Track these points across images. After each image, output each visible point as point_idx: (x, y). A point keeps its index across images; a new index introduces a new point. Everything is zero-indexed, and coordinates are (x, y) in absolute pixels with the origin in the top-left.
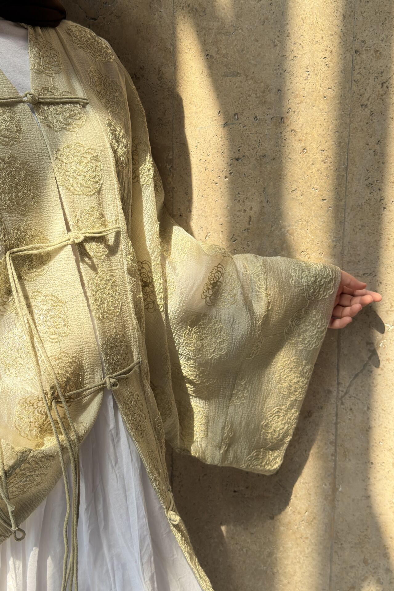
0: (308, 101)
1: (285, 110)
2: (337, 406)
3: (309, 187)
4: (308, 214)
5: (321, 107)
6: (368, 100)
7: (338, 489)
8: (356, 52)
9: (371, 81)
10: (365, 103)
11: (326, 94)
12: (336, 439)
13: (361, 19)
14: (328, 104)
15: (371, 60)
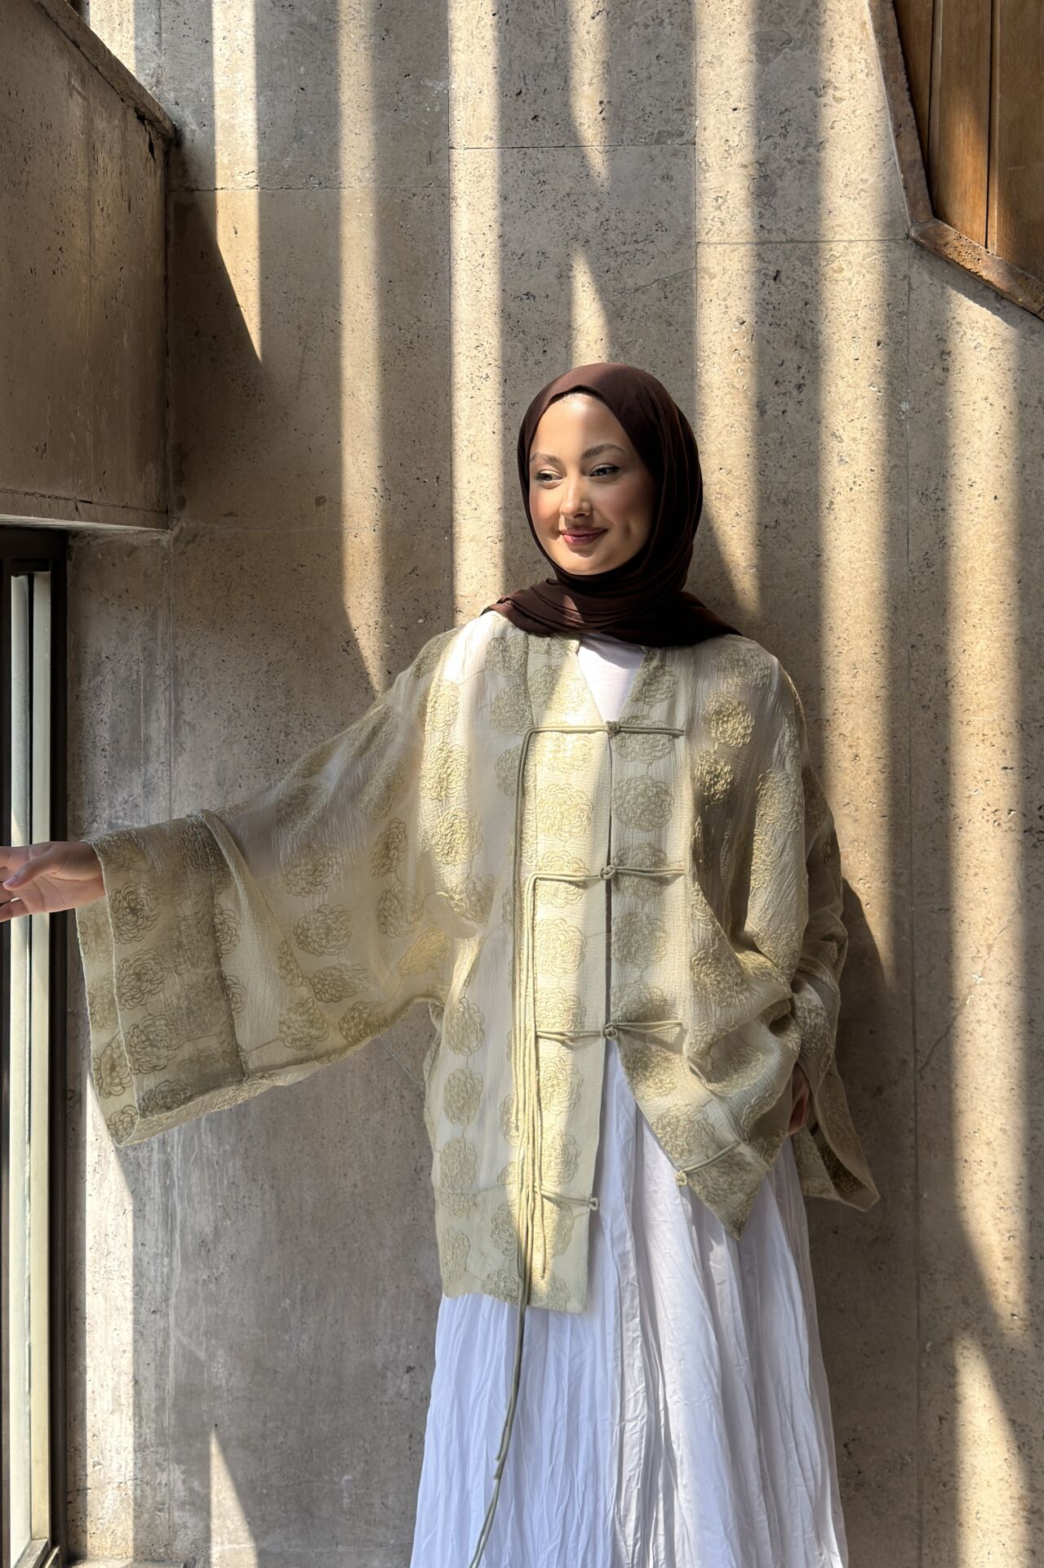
0: (859, 702)
1: (829, 711)
2: (915, 1081)
3: (864, 801)
4: (865, 834)
5: (874, 708)
6: (930, 700)
7: (922, 1196)
8: (912, 647)
9: (933, 680)
10: (928, 703)
11: (879, 694)
12: (916, 1126)
13: (916, 610)
14: (881, 705)
15: (931, 657)
